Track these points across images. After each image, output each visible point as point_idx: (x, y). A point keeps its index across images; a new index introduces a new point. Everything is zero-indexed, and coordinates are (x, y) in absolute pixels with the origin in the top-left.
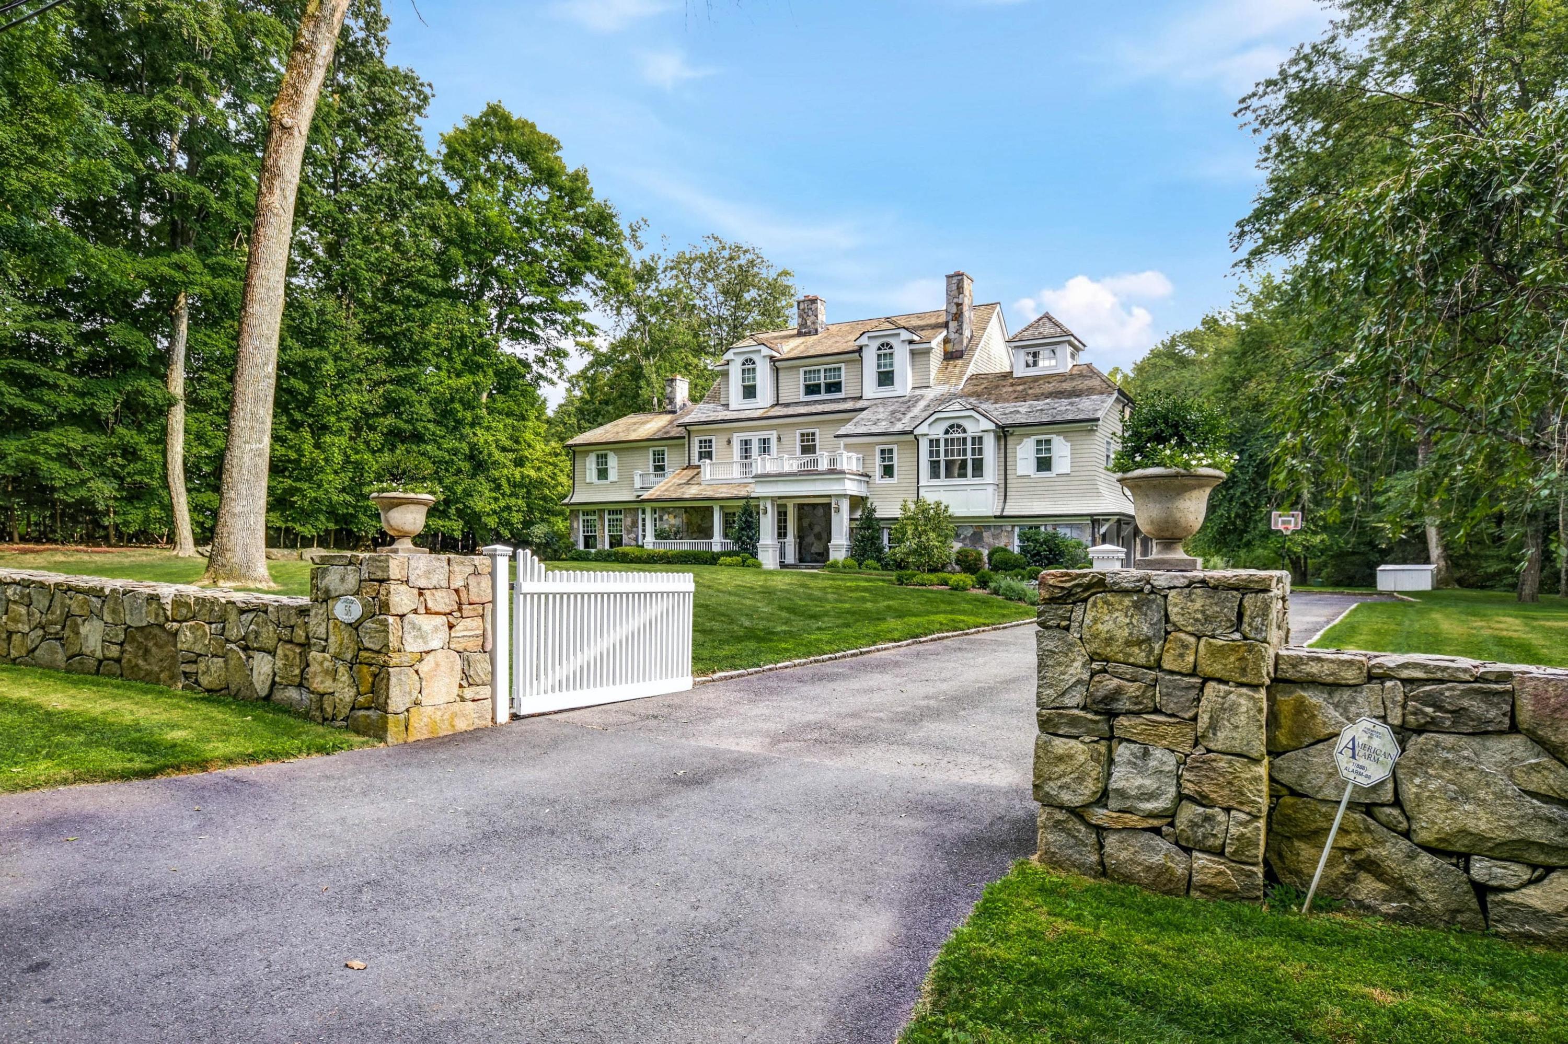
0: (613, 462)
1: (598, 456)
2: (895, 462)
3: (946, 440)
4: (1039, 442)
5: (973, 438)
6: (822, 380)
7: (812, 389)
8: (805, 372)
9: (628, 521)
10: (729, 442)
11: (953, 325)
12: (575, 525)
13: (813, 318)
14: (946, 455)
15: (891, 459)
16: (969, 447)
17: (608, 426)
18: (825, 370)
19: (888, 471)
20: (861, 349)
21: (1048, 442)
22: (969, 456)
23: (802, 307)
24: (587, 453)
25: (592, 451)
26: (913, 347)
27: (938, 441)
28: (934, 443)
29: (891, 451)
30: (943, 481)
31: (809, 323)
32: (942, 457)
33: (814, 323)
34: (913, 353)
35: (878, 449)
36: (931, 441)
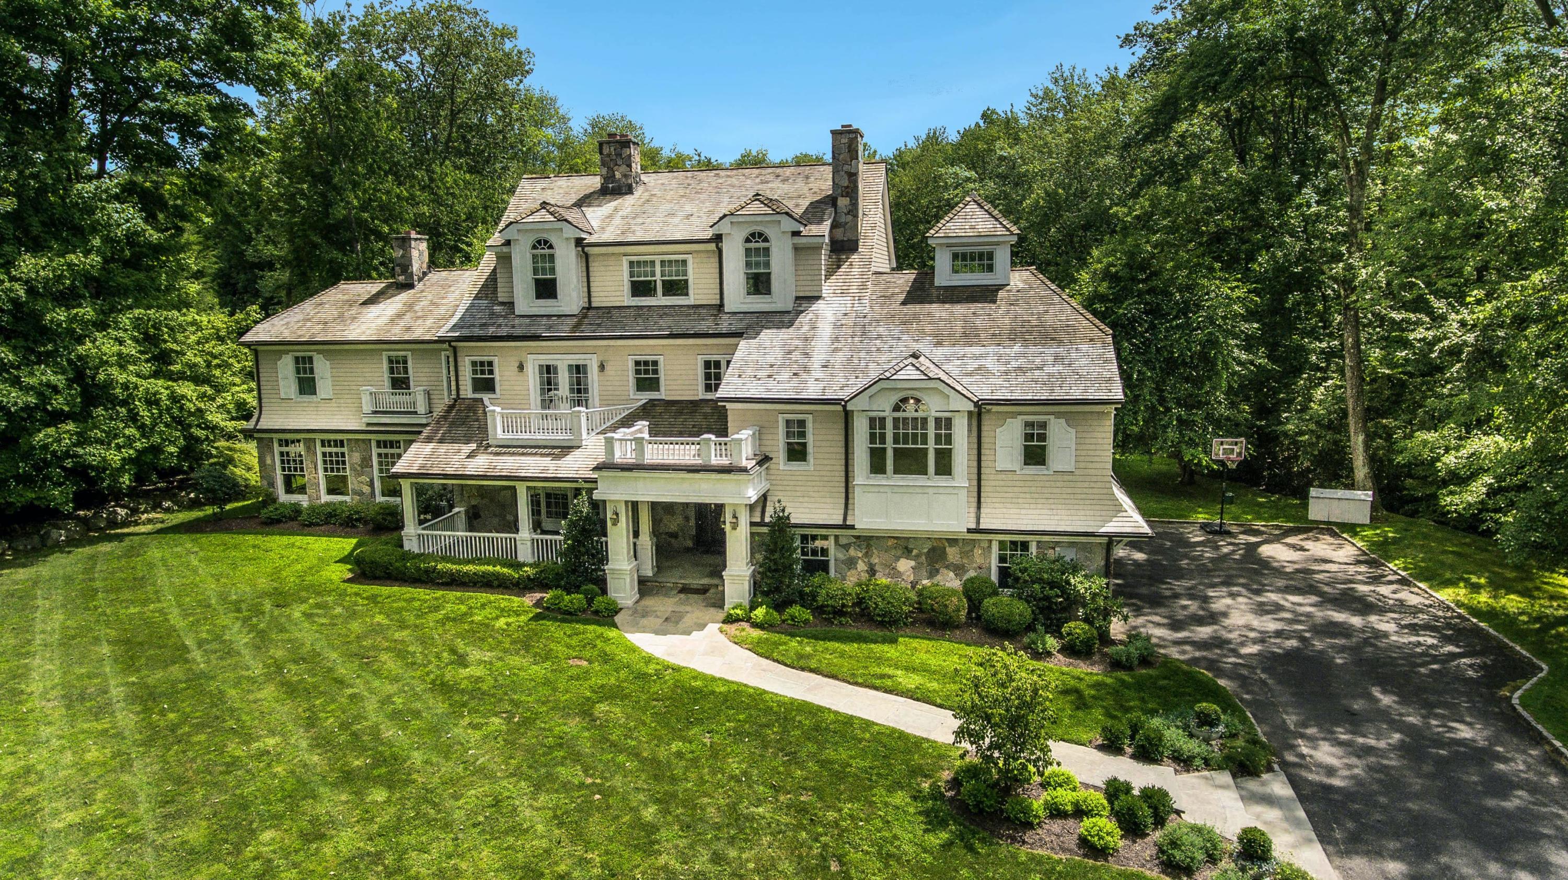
0: (322, 367)
1: (297, 359)
2: (810, 439)
3: (896, 420)
4: (1028, 424)
5: (938, 420)
6: (658, 277)
7: (641, 288)
8: (631, 264)
9: (356, 457)
10: (521, 367)
11: (843, 202)
12: (269, 461)
13: (623, 168)
14: (896, 441)
15: (802, 434)
16: (931, 432)
17: (308, 307)
18: (663, 263)
19: (797, 453)
20: (718, 238)
21: (1043, 425)
22: (931, 445)
23: (606, 151)
24: (280, 354)
25: (287, 352)
26: (797, 240)
27: (883, 420)
28: (876, 423)
29: (802, 423)
30: (891, 480)
31: (618, 175)
32: (890, 445)
33: (625, 176)
34: (797, 249)
35: (781, 419)
36: (872, 420)
